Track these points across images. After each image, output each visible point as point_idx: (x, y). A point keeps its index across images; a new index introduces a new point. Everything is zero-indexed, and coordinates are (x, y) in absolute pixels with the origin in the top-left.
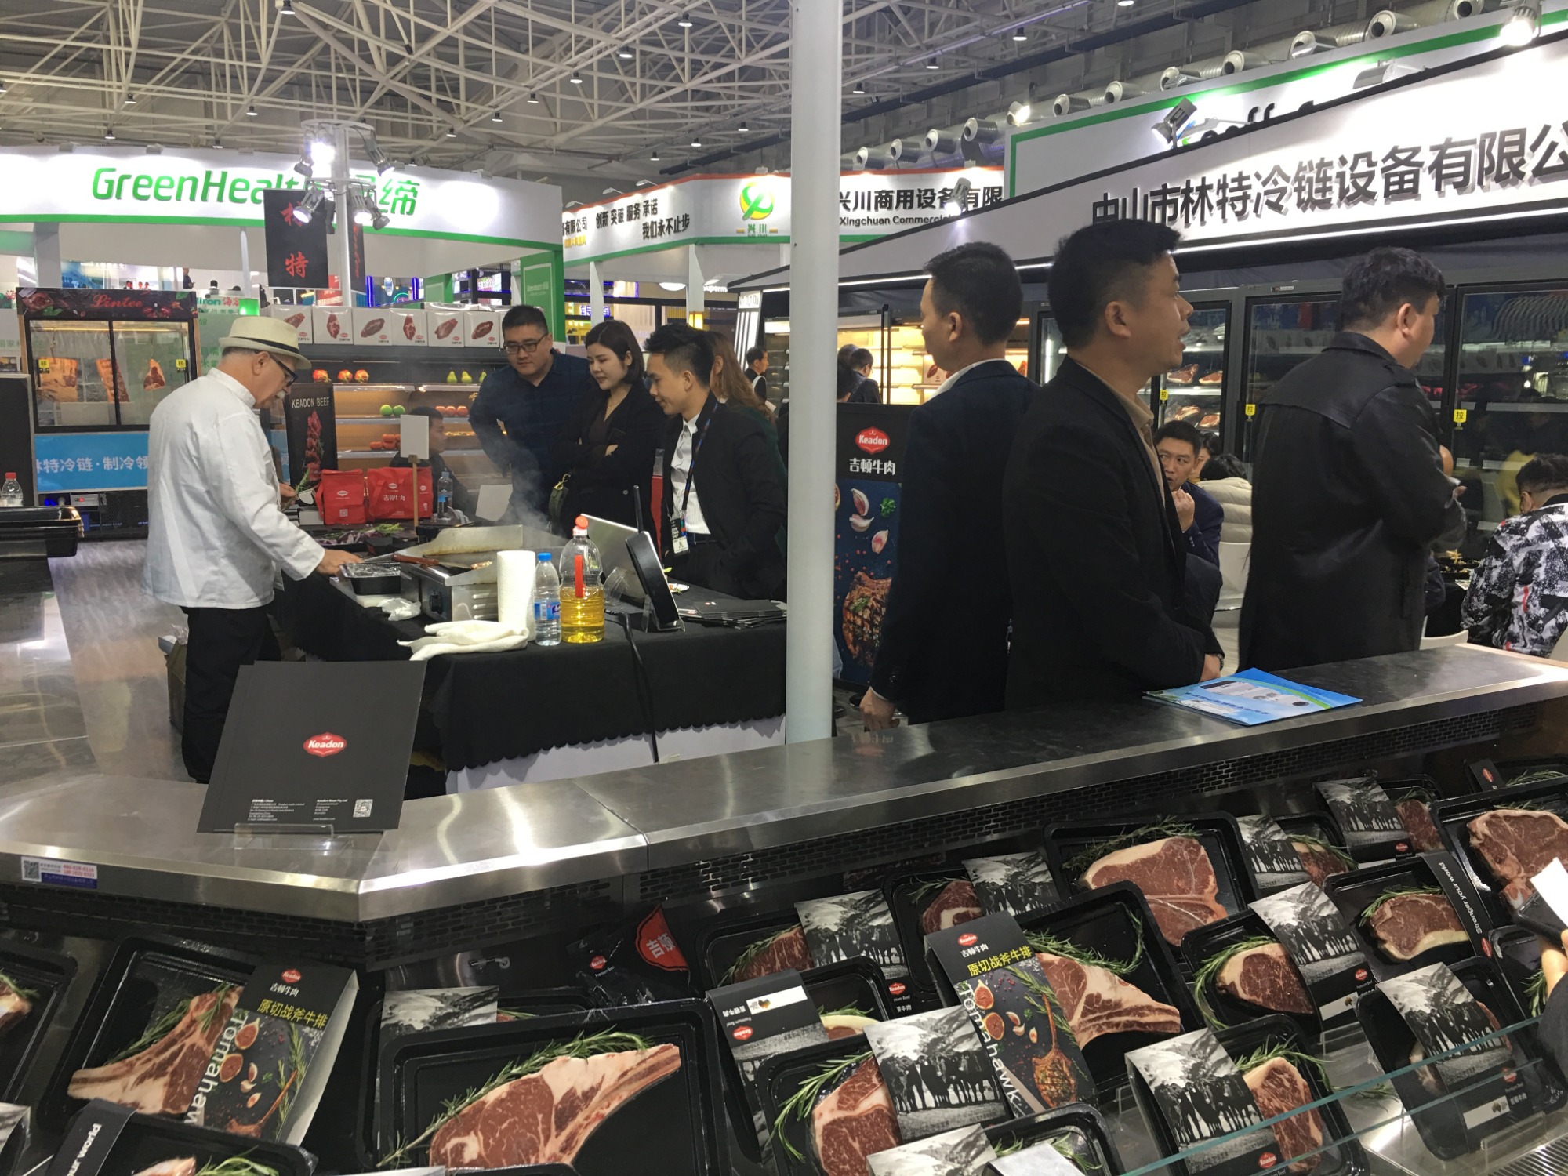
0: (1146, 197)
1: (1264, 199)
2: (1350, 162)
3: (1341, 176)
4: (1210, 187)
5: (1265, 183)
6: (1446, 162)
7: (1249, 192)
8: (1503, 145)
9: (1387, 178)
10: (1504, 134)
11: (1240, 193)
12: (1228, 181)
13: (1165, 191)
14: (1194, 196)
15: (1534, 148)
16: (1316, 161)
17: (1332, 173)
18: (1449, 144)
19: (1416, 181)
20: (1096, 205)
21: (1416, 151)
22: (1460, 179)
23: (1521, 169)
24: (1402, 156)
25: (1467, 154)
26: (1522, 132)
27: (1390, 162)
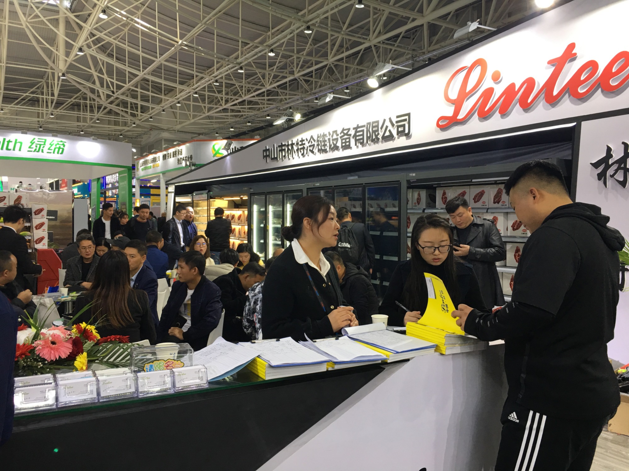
0: (277, 148)
1: (309, 148)
2: (331, 134)
3: (329, 139)
4: (294, 144)
5: (309, 143)
6: (357, 134)
7: (305, 146)
8: (373, 127)
9: (342, 140)
10: (373, 123)
11: (302, 147)
12: (299, 142)
13: (282, 145)
14: (290, 148)
15: (381, 128)
16: (322, 134)
17: (327, 139)
18: (358, 127)
19: (349, 142)
20: (264, 151)
21: (349, 129)
22: (362, 141)
23: (378, 137)
24: (345, 132)
25: (363, 131)
26: (378, 122)
27: (342, 134)
